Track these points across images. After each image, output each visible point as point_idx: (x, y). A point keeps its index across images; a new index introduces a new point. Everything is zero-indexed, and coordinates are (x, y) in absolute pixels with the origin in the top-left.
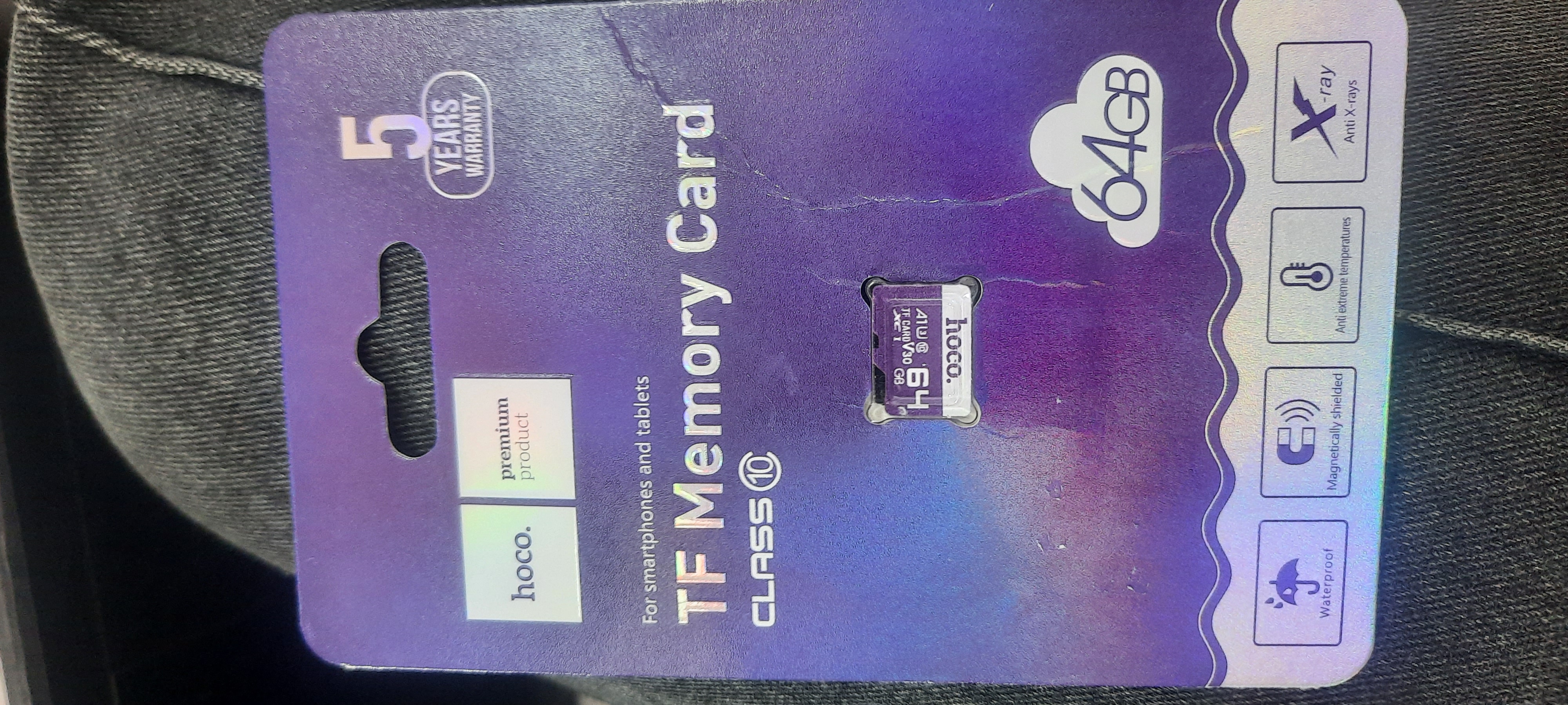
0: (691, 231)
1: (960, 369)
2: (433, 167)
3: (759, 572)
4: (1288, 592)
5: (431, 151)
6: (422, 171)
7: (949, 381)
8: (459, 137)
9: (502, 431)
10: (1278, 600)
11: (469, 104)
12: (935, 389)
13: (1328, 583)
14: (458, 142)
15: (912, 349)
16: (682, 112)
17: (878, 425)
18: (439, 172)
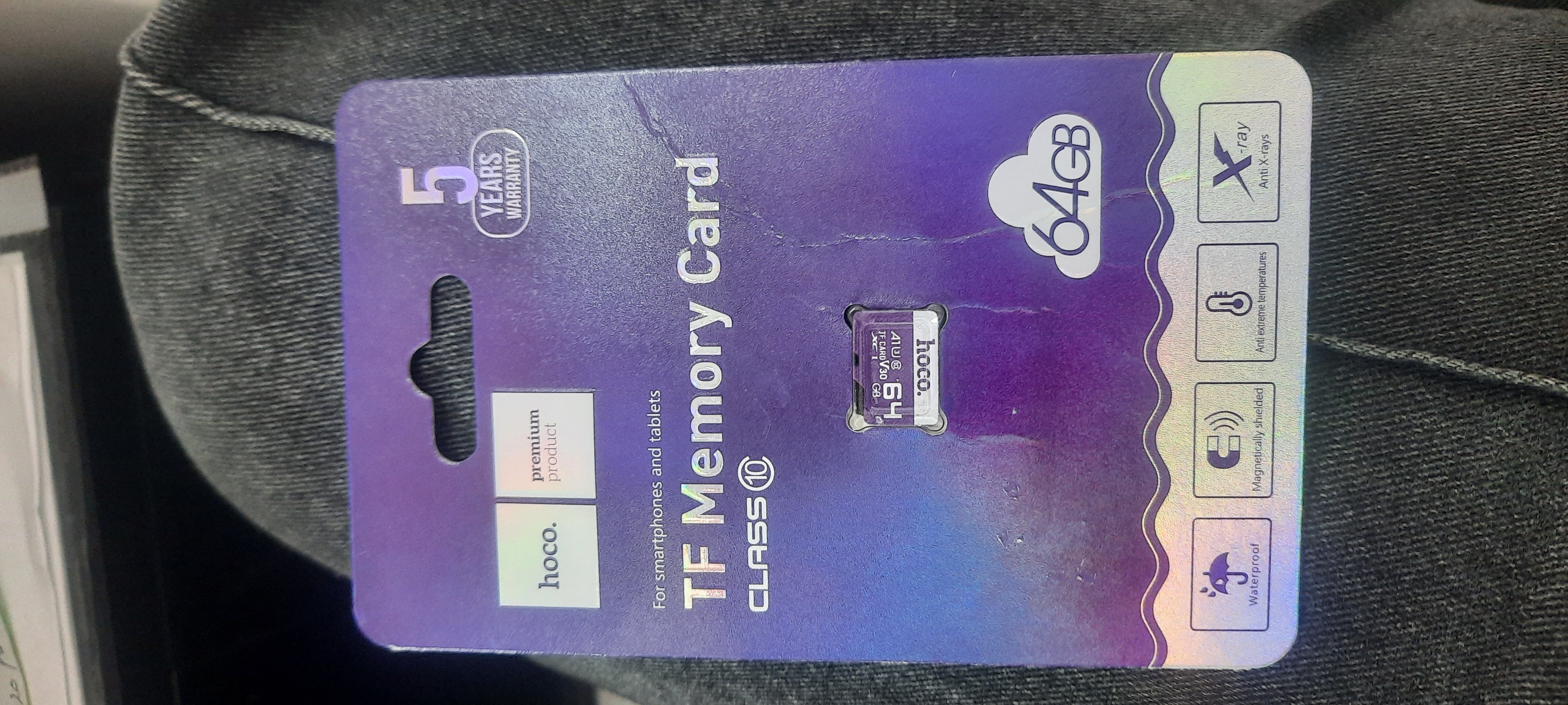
0: (698, 265)
1: (929, 384)
2: (479, 211)
3: (755, 562)
4: (1220, 582)
5: (477, 198)
6: (469, 213)
7: (919, 394)
8: (502, 185)
9: (533, 438)
10: (1211, 589)
11: (509, 157)
12: (908, 401)
13: (1255, 574)
14: (500, 189)
15: (888, 367)
16: (692, 163)
17: (858, 435)
18: (483, 215)
